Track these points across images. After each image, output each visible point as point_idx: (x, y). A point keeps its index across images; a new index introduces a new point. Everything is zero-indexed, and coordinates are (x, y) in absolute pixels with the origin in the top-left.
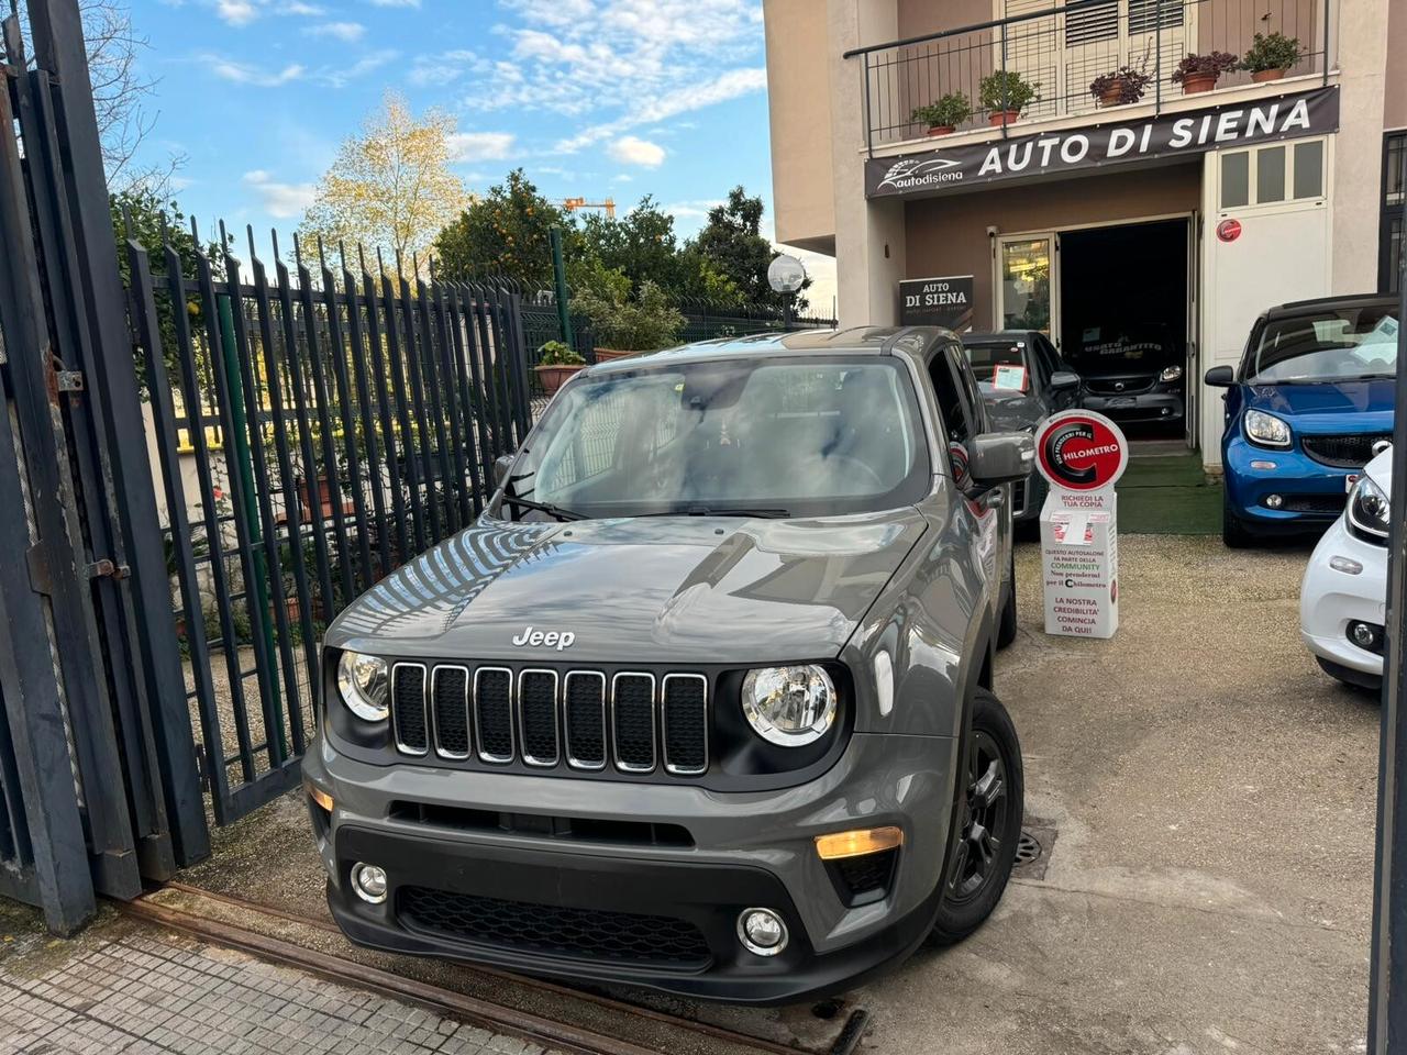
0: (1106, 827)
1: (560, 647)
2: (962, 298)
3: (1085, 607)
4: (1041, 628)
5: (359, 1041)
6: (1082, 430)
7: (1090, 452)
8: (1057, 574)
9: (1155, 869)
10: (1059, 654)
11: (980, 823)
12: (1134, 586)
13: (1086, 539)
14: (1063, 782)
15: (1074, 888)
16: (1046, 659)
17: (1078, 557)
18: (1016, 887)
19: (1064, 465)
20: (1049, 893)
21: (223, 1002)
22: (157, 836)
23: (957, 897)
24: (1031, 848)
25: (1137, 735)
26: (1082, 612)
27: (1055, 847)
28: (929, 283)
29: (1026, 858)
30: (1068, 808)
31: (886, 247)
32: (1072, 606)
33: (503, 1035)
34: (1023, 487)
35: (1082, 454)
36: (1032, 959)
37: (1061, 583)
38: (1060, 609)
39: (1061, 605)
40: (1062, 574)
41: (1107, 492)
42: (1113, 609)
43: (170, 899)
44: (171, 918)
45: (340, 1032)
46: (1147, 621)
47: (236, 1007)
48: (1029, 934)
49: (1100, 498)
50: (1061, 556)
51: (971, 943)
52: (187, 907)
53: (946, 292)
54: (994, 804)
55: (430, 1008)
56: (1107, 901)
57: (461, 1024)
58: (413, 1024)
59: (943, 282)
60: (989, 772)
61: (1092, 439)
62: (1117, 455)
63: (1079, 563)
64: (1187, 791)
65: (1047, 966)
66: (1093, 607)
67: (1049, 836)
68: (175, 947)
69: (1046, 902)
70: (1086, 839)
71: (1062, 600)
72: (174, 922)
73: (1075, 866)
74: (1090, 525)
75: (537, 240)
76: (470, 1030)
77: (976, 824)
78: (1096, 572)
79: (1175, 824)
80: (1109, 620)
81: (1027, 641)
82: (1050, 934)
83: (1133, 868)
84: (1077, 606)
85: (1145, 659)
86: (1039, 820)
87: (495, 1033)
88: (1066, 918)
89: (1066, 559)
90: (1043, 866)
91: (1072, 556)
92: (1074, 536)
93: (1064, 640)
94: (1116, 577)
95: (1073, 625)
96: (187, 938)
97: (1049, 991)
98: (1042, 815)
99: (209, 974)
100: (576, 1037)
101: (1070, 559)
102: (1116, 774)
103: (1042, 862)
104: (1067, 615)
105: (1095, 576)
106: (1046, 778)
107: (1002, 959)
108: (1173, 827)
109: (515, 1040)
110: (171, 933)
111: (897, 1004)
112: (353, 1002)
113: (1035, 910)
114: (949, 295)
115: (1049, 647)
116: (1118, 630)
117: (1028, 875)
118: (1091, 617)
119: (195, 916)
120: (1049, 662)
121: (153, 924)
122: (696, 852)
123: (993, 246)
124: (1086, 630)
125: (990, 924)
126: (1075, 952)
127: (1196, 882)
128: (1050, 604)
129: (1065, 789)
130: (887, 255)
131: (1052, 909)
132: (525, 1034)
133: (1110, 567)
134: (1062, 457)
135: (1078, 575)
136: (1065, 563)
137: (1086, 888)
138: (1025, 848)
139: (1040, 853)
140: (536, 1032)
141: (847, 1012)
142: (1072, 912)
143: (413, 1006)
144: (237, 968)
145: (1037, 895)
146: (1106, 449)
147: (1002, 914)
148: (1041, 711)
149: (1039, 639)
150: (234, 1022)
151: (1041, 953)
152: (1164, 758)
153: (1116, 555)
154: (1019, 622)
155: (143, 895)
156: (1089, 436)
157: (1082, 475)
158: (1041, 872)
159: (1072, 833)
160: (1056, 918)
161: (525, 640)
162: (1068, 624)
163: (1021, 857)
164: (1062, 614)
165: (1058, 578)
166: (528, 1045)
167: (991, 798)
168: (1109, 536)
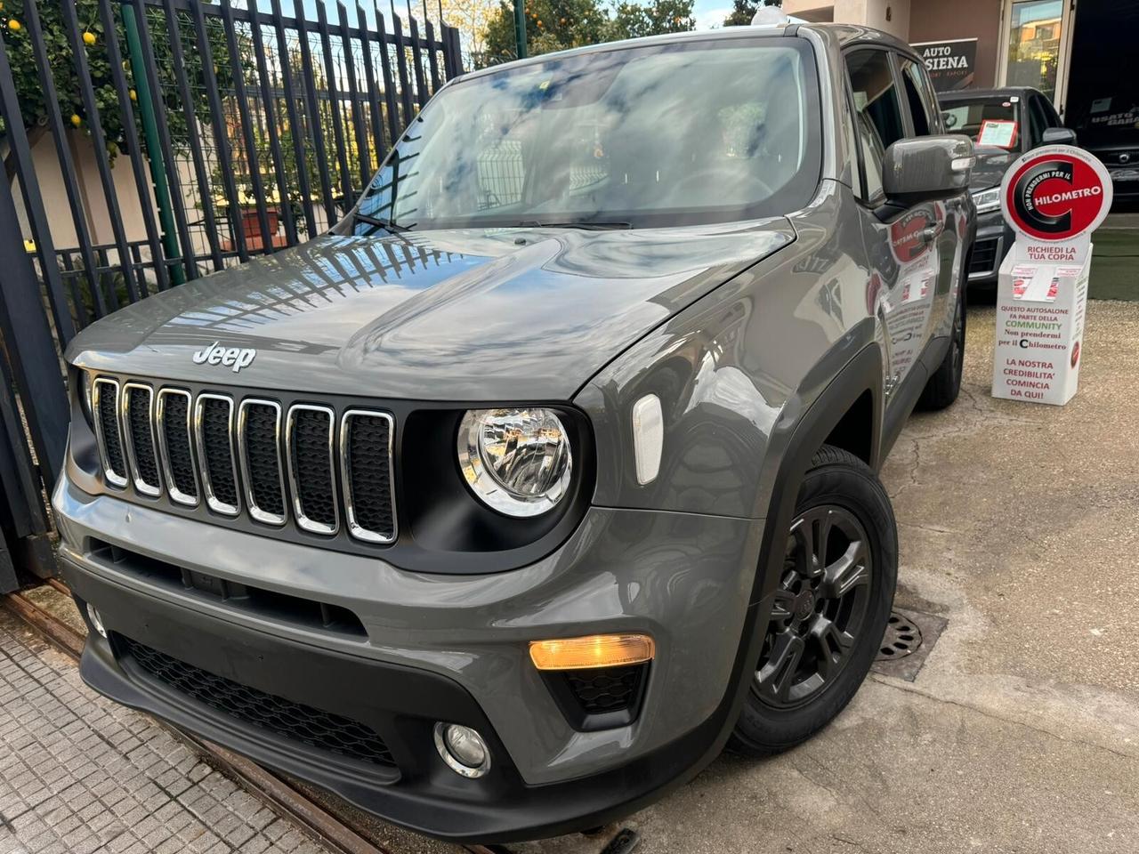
0: (1009, 622)
1: (236, 368)
2: (964, 63)
3: (1039, 370)
4: (987, 391)
5: (111, 774)
6: (1059, 170)
7: (1066, 196)
8: (1012, 333)
9: (1060, 685)
10: (1002, 419)
11: (828, 616)
12: (1104, 353)
13: (1049, 295)
14: (969, 563)
15: (949, 698)
16: (986, 423)
17: (1038, 314)
18: (877, 686)
19: (1034, 211)
20: (916, 700)
21: (26, 708)
22: (35, 537)
23: (783, 703)
24: (910, 638)
25: (1073, 515)
26: (1035, 375)
27: (939, 641)
28: (929, 47)
29: (900, 651)
30: (967, 594)
31: (888, 10)
32: (1024, 369)
33: (246, 792)
34: (996, 246)
35: (1057, 198)
36: (868, 789)
37: (1015, 343)
38: (1011, 372)
39: (1013, 367)
40: (1016, 333)
41: (1082, 244)
42: (1073, 375)
43: (39, 599)
44: (31, 615)
45: (101, 761)
46: (1112, 389)
47: (34, 715)
48: (874, 753)
49: (1073, 250)
50: (1017, 313)
51: (796, 756)
52: (50, 607)
53: (947, 56)
54: (851, 593)
55: (195, 748)
56: (988, 721)
57: (214, 770)
58: (170, 763)
59: (945, 45)
60: (846, 555)
61: (1070, 181)
62: (1098, 199)
63: (1038, 322)
64: (1123, 587)
65: (887, 803)
66: (1049, 371)
67: (936, 625)
68: (23, 645)
69: (908, 711)
70: (981, 635)
71: (1013, 362)
72: (32, 620)
73: (959, 667)
74: (1056, 279)
75: (565, 24)
76: (218, 780)
77: (821, 615)
78: (1056, 332)
79: (1098, 626)
80: (1067, 385)
81: (969, 404)
82: (904, 757)
83: (1032, 680)
84: (1031, 369)
85: (1101, 429)
86: (929, 604)
87: (240, 788)
88: (928, 737)
89: (1024, 317)
90: (918, 663)
91: (1031, 314)
92: (1036, 292)
93: (1010, 405)
94: (1080, 339)
95: (1023, 389)
96: (38, 637)
97: (878, 840)
98: (935, 599)
99: (32, 677)
100: (305, 810)
101: (1028, 317)
102: (1036, 558)
103: (917, 658)
104: (1018, 378)
105: (1054, 336)
106: (950, 555)
107: (830, 784)
108: (1096, 632)
109: (253, 800)
110: (29, 630)
111: (679, 827)
112: (132, 728)
113: (891, 720)
114: (950, 59)
115: (992, 411)
116: (1075, 397)
117: (897, 673)
118: (1044, 381)
119: (48, 617)
120: (987, 427)
121: (18, 619)
122: (367, 645)
123: (1002, 9)
124: (1038, 395)
125: (829, 732)
126: (928, 787)
127: (1114, 709)
128: (1001, 365)
129: (971, 570)
130: (889, 18)
131: (913, 722)
132: (262, 795)
133: (1074, 327)
134: (1033, 202)
135: (1035, 335)
136: (1022, 321)
137: (965, 699)
138: (902, 637)
139: (919, 645)
140: (272, 796)
141: (613, 829)
142: (938, 731)
143: (179, 742)
144: (58, 674)
145: (899, 701)
146: (1087, 192)
147: (848, 721)
148: (965, 479)
149: (983, 402)
150: (22, 731)
151: (884, 782)
152: (1102, 544)
153: (1083, 314)
154: (965, 383)
155: (21, 590)
156: (1068, 176)
157: (1054, 223)
158: (914, 670)
159: (966, 625)
160: (915, 735)
161: (203, 359)
162: (1017, 388)
163: (894, 648)
164: (1013, 377)
165: (1011, 338)
166: (264, 807)
167: (844, 587)
168: (1076, 293)
